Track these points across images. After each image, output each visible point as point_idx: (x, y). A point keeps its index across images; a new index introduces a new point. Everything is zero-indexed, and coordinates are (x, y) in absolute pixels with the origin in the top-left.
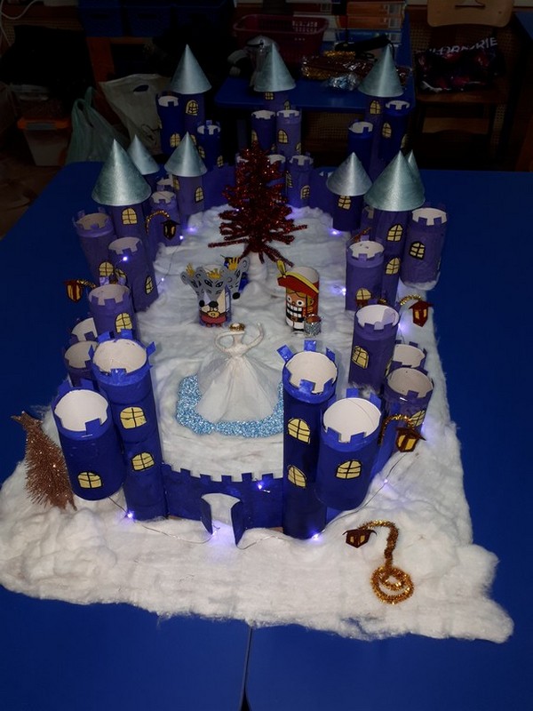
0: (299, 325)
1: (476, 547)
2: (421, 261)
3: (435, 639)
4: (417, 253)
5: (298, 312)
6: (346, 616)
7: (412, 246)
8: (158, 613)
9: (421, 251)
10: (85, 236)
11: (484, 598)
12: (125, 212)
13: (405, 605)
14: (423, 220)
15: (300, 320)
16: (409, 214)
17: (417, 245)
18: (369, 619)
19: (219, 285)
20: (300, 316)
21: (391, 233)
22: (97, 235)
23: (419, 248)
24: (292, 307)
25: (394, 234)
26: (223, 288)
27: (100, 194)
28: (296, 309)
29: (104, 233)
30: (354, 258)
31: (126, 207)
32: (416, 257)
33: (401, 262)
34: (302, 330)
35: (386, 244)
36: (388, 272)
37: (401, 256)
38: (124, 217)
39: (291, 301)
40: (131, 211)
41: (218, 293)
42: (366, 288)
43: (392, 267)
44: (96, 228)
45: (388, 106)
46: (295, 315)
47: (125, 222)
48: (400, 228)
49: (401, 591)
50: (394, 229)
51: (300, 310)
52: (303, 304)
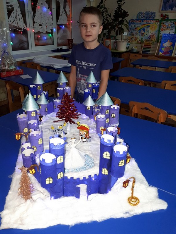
0: (85, 140)
1: (150, 187)
2: (114, 118)
3: (149, 213)
4: (113, 116)
5: (84, 136)
6: (125, 212)
7: (112, 115)
8: (70, 225)
9: (114, 116)
10: (20, 120)
11: (158, 199)
12: (32, 113)
13: (138, 205)
14: (114, 108)
15: (85, 138)
16: (110, 107)
17: (113, 114)
18: (131, 211)
19: (61, 130)
20: (84, 137)
21: (106, 112)
22: (24, 120)
23: (114, 115)
24: (82, 135)
25: (107, 112)
26: (62, 131)
27: (25, 108)
28: (83, 135)
29: (27, 119)
30: (99, 118)
31: (33, 111)
32: (113, 117)
33: (109, 119)
34: (86, 141)
35: (105, 114)
36: (107, 122)
37: (109, 118)
38: (32, 114)
39: (82, 133)
40: (34, 112)
41: (61, 133)
42: (103, 126)
43: (107, 121)
44: (24, 118)
45: (94, 85)
46: (83, 137)
47: (32, 116)
48: (108, 110)
49: (137, 202)
50: (107, 111)
51: (85, 135)
52: (85, 133)
